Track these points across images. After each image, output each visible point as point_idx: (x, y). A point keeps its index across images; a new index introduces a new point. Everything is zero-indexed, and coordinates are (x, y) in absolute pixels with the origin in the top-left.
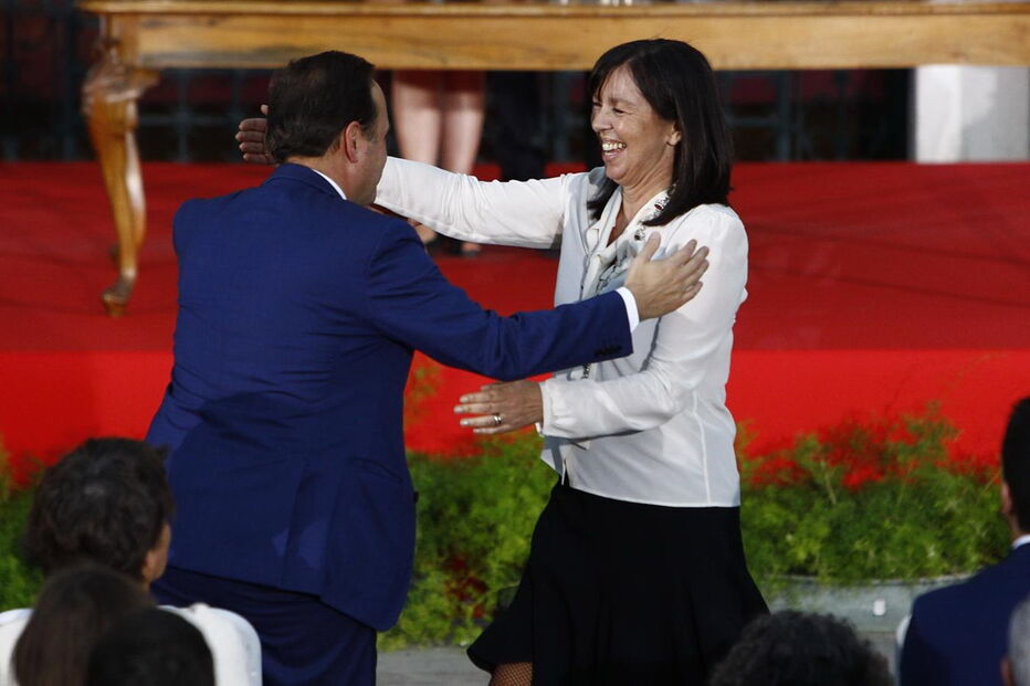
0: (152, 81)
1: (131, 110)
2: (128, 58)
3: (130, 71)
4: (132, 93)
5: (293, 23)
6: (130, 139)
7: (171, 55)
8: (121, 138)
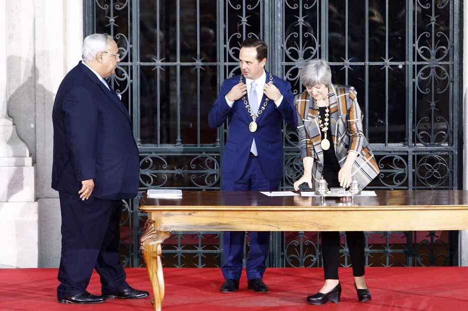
0: (167, 237)
1: (159, 247)
2: (158, 228)
3: (159, 232)
4: (160, 241)
5: (221, 213)
6: (159, 258)
7: (173, 227)
8: (156, 258)
